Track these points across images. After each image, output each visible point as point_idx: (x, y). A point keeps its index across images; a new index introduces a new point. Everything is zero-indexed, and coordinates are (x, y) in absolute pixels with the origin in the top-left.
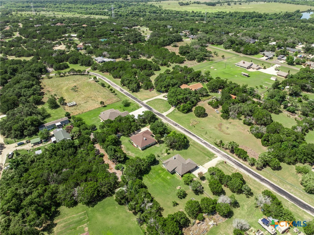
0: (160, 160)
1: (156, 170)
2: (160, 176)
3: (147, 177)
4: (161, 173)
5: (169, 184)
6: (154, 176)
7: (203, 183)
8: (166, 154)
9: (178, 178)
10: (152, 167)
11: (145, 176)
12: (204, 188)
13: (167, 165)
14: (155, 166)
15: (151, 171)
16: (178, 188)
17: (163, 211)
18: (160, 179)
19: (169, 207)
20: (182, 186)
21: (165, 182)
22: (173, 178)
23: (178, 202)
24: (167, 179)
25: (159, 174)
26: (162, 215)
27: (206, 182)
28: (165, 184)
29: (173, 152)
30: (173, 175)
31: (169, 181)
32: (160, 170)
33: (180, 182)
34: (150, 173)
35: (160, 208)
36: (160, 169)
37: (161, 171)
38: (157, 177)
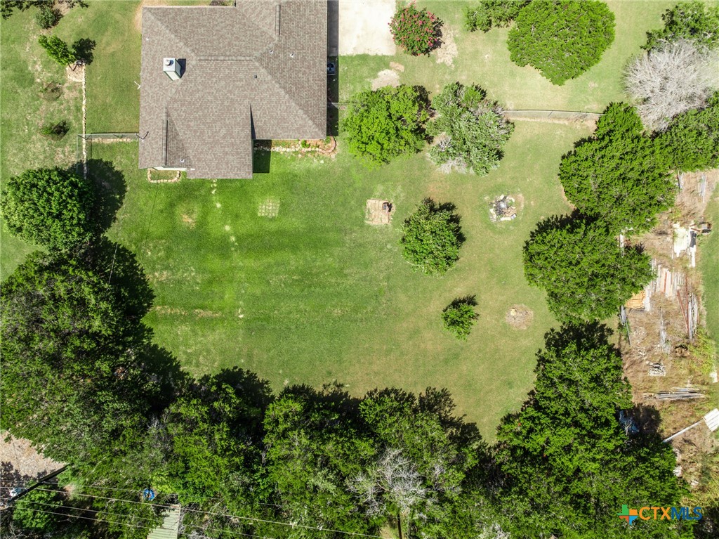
0: (102, 147)
1: (156, 228)
2: (223, 248)
3: (172, 320)
4: (202, 223)
5: (314, 240)
6: (191, 274)
7: (448, 60)
8: (76, 75)
9: (316, 164)
10: (114, 234)
11: (155, 319)
12: (485, 86)
13: (191, 153)
14: (119, 214)
15: (140, 263)
16: (378, 216)
17: (452, 406)
18: (238, 260)
19: (453, 357)
20: (380, 188)
21: (281, 247)
22: (291, 182)
23: (460, 292)
24: (273, 227)
25: (200, 241)
26: (466, 421)
27: (456, 40)
28: (294, 261)
29: (89, 12)
30: (273, 167)
31: (294, 223)
32: (180, 210)
33: (348, 170)
34: (155, 278)
35: (421, 399)
36: (172, 205)
37: (189, 213)
38: (215, 263)
